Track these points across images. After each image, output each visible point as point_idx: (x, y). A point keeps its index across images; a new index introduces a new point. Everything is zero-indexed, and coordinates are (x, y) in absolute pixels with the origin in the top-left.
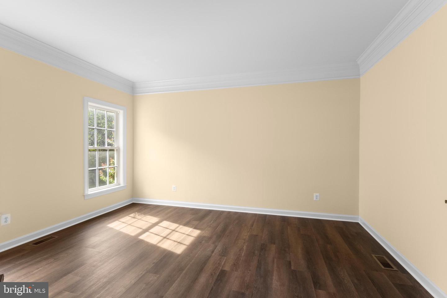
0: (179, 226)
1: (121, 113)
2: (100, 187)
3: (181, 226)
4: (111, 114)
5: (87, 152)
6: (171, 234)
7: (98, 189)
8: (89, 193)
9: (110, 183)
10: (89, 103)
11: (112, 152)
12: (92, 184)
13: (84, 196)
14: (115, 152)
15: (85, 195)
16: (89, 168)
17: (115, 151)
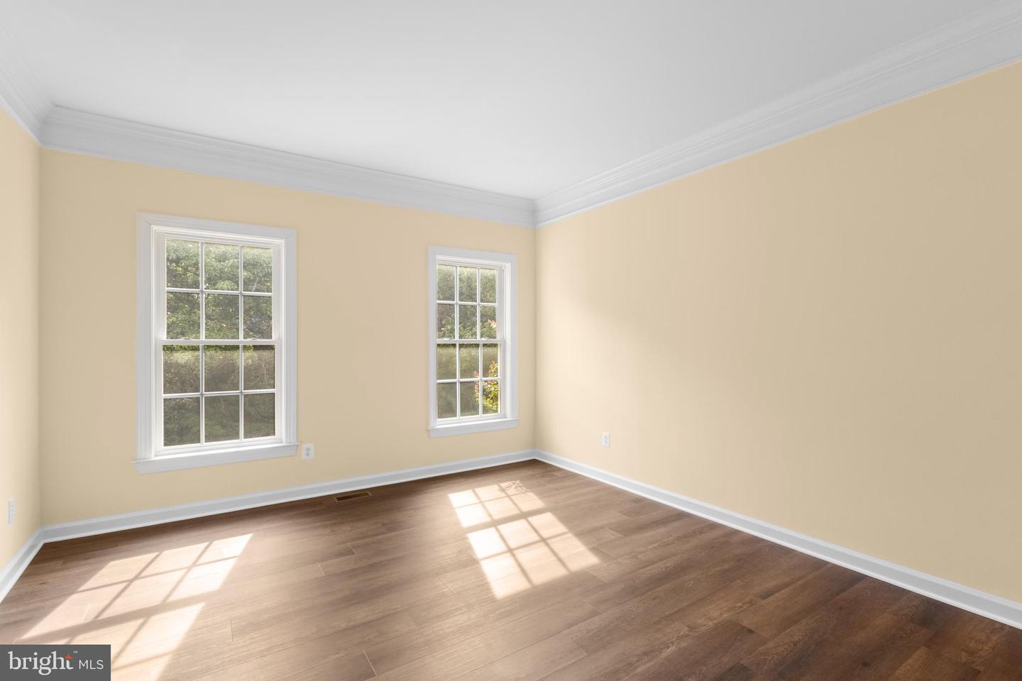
0: (565, 533)
1: (508, 268)
2: (464, 417)
3: (570, 535)
4: (489, 273)
5: (433, 351)
6: (534, 546)
7: (460, 421)
8: (438, 427)
9: (486, 410)
10: (439, 257)
11: (490, 350)
12: (446, 409)
13: (428, 431)
14: (499, 350)
15: (429, 428)
16: (439, 379)
17: (499, 346)
